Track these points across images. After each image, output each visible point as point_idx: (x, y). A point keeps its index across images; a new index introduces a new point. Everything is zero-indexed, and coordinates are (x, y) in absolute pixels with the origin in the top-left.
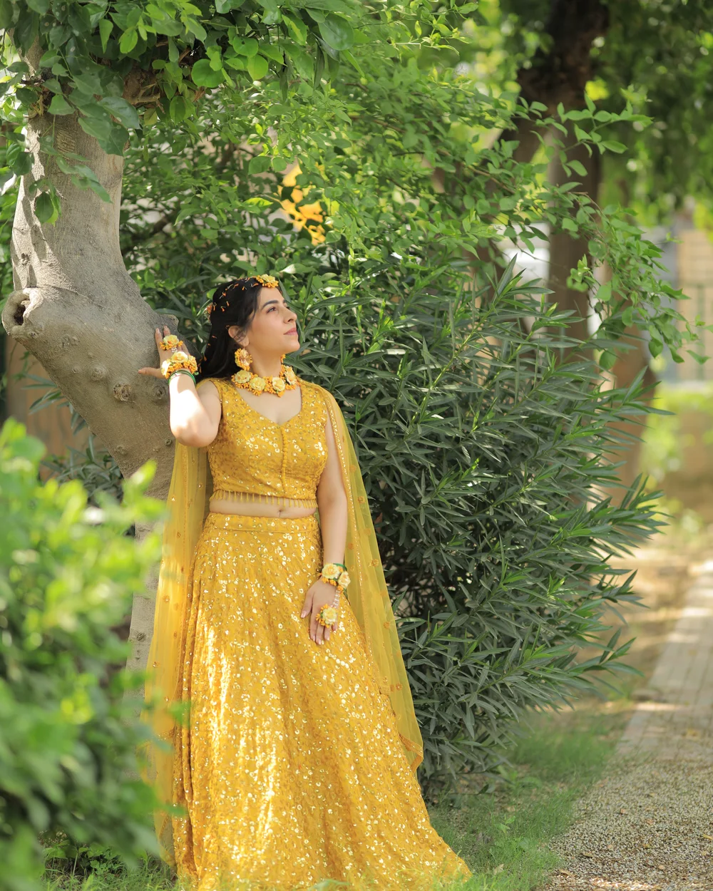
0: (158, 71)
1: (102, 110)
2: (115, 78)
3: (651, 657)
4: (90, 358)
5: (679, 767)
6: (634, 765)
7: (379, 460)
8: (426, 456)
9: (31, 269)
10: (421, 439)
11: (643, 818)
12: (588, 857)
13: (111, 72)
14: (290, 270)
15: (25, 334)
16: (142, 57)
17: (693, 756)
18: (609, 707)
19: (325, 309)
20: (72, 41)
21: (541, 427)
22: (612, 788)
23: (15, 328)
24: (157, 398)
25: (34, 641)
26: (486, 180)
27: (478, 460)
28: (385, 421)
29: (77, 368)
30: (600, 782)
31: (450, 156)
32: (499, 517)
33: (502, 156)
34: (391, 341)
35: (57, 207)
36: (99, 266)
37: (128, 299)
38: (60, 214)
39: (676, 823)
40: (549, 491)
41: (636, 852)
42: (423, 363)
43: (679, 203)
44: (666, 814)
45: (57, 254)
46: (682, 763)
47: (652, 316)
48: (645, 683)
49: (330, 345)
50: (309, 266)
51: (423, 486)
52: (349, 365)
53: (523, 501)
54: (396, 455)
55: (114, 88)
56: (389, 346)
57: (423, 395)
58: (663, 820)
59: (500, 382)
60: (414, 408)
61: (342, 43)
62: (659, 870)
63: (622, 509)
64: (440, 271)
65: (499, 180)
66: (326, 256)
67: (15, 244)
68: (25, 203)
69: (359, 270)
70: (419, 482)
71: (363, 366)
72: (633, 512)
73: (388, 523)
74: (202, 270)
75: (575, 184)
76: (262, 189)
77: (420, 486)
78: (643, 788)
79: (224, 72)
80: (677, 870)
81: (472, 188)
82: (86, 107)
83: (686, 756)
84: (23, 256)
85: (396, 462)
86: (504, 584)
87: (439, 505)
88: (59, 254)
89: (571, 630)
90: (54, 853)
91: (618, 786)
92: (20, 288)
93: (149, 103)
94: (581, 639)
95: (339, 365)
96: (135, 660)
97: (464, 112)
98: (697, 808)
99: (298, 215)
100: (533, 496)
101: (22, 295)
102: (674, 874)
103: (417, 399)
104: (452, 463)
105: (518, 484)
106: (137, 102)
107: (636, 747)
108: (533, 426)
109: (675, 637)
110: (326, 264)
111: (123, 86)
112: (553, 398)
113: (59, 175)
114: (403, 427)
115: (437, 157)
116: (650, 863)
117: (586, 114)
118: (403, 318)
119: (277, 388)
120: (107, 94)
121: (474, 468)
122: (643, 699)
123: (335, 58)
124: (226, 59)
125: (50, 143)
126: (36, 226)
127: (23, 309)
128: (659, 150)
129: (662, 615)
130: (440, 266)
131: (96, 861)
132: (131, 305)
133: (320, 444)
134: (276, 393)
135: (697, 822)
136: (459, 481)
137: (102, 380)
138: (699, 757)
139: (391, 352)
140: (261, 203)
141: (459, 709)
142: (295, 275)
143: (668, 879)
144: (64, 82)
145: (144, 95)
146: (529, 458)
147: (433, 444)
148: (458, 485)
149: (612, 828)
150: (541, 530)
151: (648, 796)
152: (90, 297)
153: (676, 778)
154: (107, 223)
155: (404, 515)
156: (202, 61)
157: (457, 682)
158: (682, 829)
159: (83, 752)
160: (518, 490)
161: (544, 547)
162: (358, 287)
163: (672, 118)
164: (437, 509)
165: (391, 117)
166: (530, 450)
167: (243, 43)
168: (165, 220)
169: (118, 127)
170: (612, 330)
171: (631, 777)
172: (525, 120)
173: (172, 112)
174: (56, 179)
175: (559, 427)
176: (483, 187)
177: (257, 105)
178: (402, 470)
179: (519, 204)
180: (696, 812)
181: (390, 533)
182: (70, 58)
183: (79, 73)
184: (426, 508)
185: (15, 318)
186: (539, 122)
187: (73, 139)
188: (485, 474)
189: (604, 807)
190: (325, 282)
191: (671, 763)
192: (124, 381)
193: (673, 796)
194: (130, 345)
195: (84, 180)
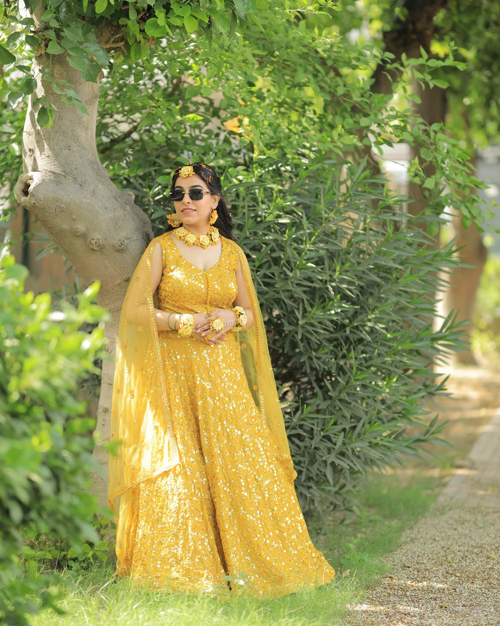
0: (123, 26)
1: (83, 51)
2: (93, 30)
4: (74, 220)
5: (480, 511)
6: (449, 510)
7: (271, 294)
8: (305, 292)
9: (35, 159)
10: (300, 280)
11: (449, 543)
12: (409, 567)
13: (90, 26)
15: (30, 203)
16: (112, 15)
17: (490, 505)
19: (237, 190)
20: (64, 4)
21: (384, 274)
22: (431, 524)
23: (23, 199)
24: (119, 248)
25: (15, 396)
26: (352, 105)
27: (339, 296)
28: (276, 267)
29: (65, 226)
30: (423, 519)
31: (327, 88)
32: (354, 335)
33: (363, 89)
34: (282, 213)
35: (52, 116)
36: (81, 158)
37: (100, 180)
38: (54, 121)
39: (472, 546)
40: (388, 318)
41: (442, 565)
42: (303, 228)
44: (466, 541)
45: (51, 149)
46: (483, 508)
48: (464, 457)
49: (240, 215)
50: (228, 161)
51: (301, 313)
52: (252, 229)
53: (370, 324)
54: (284, 291)
55: (92, 36)
56: (279, 217)
57: (303, 250)
58: (463, 544)
59: (357, 243)
60: (296, 259)
61: (248, 9)
62: (456, 576)
63: (441, 332)
64: (317, 166)
65: (360, 105)
66: (241, 155)
67: (25, 142)
68: (32, 114)
69: (261, 164)
70: (298, 309)
72: (447, 334)
73: (277, 337)
74: (155, 163)
75: (412, 109)
76: (198, 109)
77: (299, 312)
78: (452, 524)
79: (167, 26)
80: (468, 577)
81: (342, 110)
82: (73, 49)
83: (486, 505)
84: (30, 150)
85: (283, 296)
86: (355, 380)
87: (312, 325)
88: (54, 149)
89: (402, 413)
90: (45, 555)
91: (436, 522)
92: (27, 171)
93: (117, 47)
94: (410, 420)
95: (245, 229)
96: (101, 426)
98: (488, 538)
100: (377, 320)
101: (28, 177)
102: (466, 579)
103: (298, 253)
104: (322, 297)
105: (366, 312)
106: (108, 47)
107: (452, 498)
108: (379, 274)
110: (241, 161)
111: (99, 36)
112: (392, 253)
113: (54, 95)
114: (288, 272)
115: (319, 89)
116: (451, 572)
117: (421, 61)
118: (289, 198)
119: (203, 243)
120: (87, 41)
121: (336, 300)
122: (461, 467)
123: (244, 19)
124: (168, 18)
125: (48, 73)
126: (38, 129)
127: (29, 186)
128: (488, 91)
130: (318, 163)
131: (72, 561)
132: (102, 185)
133: (232, 284)
134: (202, 246)
135: (486, 546)
136: (326, 309)
137: (81, 235)
138: (494, 505)
139: (281, 221)
140: (195, 118)
141: (323, 465)
143: (461, 582)
144: (58, 32)
145: (114, 42)
146: (375, 295)
147: (309, 284)
148: (325, 312)
149: (427, 549)
150: (382, 345)
151: (456, 529)
152: (74, 178)
153: (476, 519)
154: (87, 129)
155: (288, 332)
156: (152, 19)
157: (321, 446)
158: (475, 550)
159: (46, 472)
160: (366, 317)
161: (383, 356)
162: (261, 176)
164: (310, 329)
165: (288, 61)
166: (376, 290)
167: (181, 7)
168: (132, 130)
169: (94, 63)
170: (436, 209)
171: (446, 517)
173: (132, 54)
174: (52, 98)
175: (395, 274)
176: (349, 110)
177: (193, 51)
178: (288, 301)
180: (487, 540)
181: (279, 344)
182: (62, 15)
183: (68, 26)
184: (302, 327)
185: (23, 192)
186: (388, 66)
187: (65, 71)
188: (344, 305)
189: (424, 536)
190: (237, 172)
191: (474, 508)
192: (97, 236)
193: (473, 530)
194: (101, 212)
195: (70, 99)
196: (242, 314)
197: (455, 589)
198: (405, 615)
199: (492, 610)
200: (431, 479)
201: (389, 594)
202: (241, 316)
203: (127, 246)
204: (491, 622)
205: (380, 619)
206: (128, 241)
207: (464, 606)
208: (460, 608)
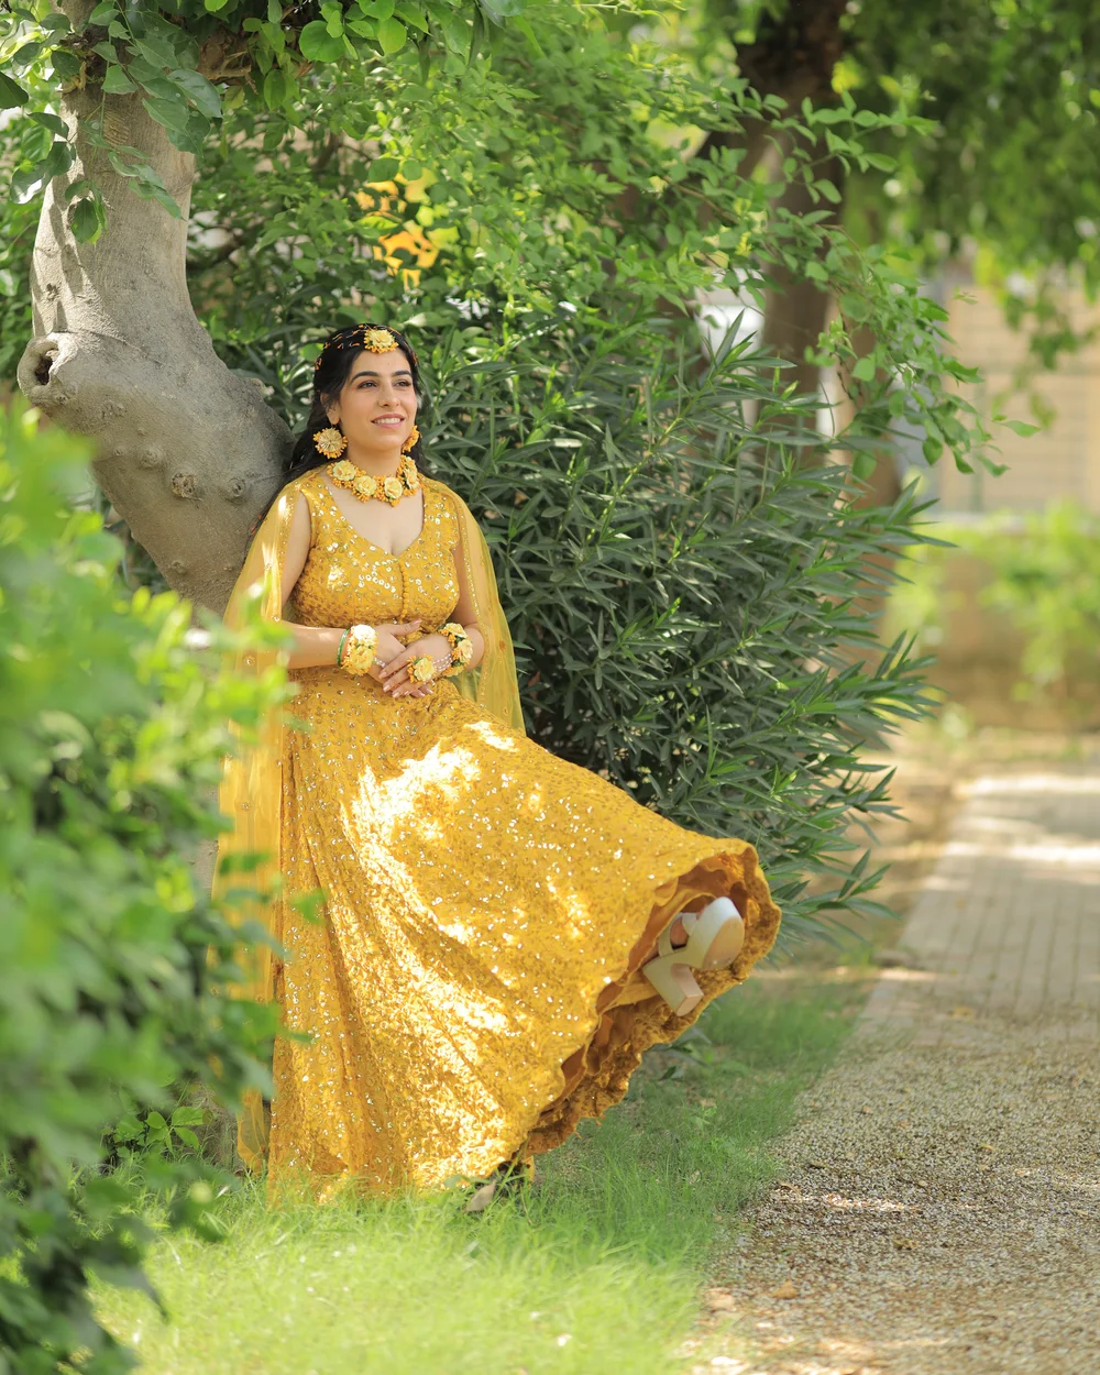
0: (249, 34)
1: (173, 88)
2: (190, 44)
3: (900, 910)
4: (140, 434)
5: (945, 1055)
6: (880, 1052)
7: (539, 595)
8: (605, 592)
9: (60, 306)
10: (600, 567)
11: (894, 1119)
12: (819, 1168)
13: (186, 36)
14: (417, 320)
15: (51, 398)
16: (230, 16)
17: (963, 1042)
18: (841, 973)
19: (469, 378)
21: (768, 558)
22: (849, 1080)
23: (37, 389)
24: (233, 495)
26: (699, 203)
27: (678, 601)
28: (548, 540)
29: (122, 448)
30: (831, 1071)
32: (705, 683)
33: (722, 170)
34: (560, 427)
35: (103, 222)
36: (157, 306)
37: (195, 354)
38: (105, 230)
39: (942, 1127)
40: (776, 647)
41: (886, 1164)
42: (605, 459)
43: (955, 245)
44: (928, 1116)
45: (97, 286)
46: (950, 1049)
47: (930, 405)
48: (892, 944)
49: (472, 430)
50: (444, 316)
51: (601, 634)
52: (501, 459)
53: (740, 661)
54: (563, 589)
55: (187, 57)
56: (554, 434)
57: (604, 505)
58: (923, 1123)
59: (713, 491)
60: (591, 522)
61: (510, 5)
62: (920, 1187)
63: (877, 679)
64: (632, 330)
65: (717, 204)
66: (466, 304)
67: (37, 269)
68: (54, 213)
69: (516, 324)
70: (595, 628)
71: (521, 461)
72: (893, 684)
73: (547, 686)
75: (824, 214)
76: (378, 204)
77: (596, 633)
78: (894, 1081)
79: (345, 39)
80: (944, 1187)
81: (679, 215)
82: (152, 83)
83: (955, 1042)
84: (50, 288)
85: (563, 600)
86: (713, 777)
87: (623, 661)
88: (102, 287)
89: (800, 848)
91: (858, 1077)
92: (42, 333)
93: (235, 78)
94: (816, 861)
95: (486, 459)
97: (668, 105)
98: (971, 1109)
99: (424, 244)
100: (754, 654)
101: (47, 342)
102: (940, 1192)
103: (593, 511)
104: (641, 603)
105: (732, 636)
106: (217, 76)
107: (882, 1028)
108: (756, 556)
109: (935, 883)
110: (467, 316)
111: (200, 54)
112: (787, 516)
113: (105, 175)
114: (573, 549)
115: (630, 167)
116: (906, 1177)
117: (842, 115)
118: (579, 395)
119: (390, 493)
120: (180, 66)
121: (673, 611)
122: (889, 964)
123: (499, 26)
124: (348, 21)
125: (99, 131)
126: (69, 246)
127: (49, 362)
128: (931, 166)
129: (915, 851)
130: (632, 323)
132: (201, 363)
133: (451, 583)
134: (388, 500)
135: (972, 1126)
136: (651, 628)
137: (156, 467)
138: (973, 1044)
139: (560, 443)
140: (380, 225)
142: (424, 328)
143: (931, 1199)
144: (122, 47)
145: (229, 67)
146: (750, 601)
147: (615, 575)
148: (652, 634)
149: (851, 1132)
150: (765, 704)
151: (902, 1091)
152: (143, 349)
153: (941, 1070)
154: (170, 246)
155: (571, 675)
156: (315, 23)
158: (950, 1135)
159: (180, 954)
160: (733, 645)
161: (767, 727)
162: (515, 350)
163: (953, 120)
164: (619, 668)
166: (752, 590)
167: (373, 1)
168: (234, 244)
169: (195, 114)
170: (872, 422)
171: (877, 1066)
172: (756, 120)
173: (267, 91)
174: (102, 181)
175: (795, 559)
176: (694, 213)
177: (381, 86)
178: (572, 611)
179: (744, 239)
180: (970, 1114)
181: (551, 700)
182: (131, 13)
183: (141, 35)
184: (604, 666)
185: (36, 374)
186: (776, 124)
187: (127, 125)
188: (688, 621)
189: (839, 1104)
190: (467, 341)
191: (933, 1049)
192: (188, 469)
193: (937, 1093)
194: (198, 419)
195: (146, 186)
196: (462, 639)
197: (921, 1213)
198: (829, 1262)
199: (1004, 1254)
200: (834, 989)
201: (788, 1220)
202: (460, 644)
203: (250, 491)
204: (1007, 1278)
205: (778, 1270)
206: (252, 482)
207: (945, 1245)
208: (939, 1251)
